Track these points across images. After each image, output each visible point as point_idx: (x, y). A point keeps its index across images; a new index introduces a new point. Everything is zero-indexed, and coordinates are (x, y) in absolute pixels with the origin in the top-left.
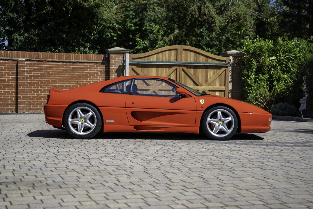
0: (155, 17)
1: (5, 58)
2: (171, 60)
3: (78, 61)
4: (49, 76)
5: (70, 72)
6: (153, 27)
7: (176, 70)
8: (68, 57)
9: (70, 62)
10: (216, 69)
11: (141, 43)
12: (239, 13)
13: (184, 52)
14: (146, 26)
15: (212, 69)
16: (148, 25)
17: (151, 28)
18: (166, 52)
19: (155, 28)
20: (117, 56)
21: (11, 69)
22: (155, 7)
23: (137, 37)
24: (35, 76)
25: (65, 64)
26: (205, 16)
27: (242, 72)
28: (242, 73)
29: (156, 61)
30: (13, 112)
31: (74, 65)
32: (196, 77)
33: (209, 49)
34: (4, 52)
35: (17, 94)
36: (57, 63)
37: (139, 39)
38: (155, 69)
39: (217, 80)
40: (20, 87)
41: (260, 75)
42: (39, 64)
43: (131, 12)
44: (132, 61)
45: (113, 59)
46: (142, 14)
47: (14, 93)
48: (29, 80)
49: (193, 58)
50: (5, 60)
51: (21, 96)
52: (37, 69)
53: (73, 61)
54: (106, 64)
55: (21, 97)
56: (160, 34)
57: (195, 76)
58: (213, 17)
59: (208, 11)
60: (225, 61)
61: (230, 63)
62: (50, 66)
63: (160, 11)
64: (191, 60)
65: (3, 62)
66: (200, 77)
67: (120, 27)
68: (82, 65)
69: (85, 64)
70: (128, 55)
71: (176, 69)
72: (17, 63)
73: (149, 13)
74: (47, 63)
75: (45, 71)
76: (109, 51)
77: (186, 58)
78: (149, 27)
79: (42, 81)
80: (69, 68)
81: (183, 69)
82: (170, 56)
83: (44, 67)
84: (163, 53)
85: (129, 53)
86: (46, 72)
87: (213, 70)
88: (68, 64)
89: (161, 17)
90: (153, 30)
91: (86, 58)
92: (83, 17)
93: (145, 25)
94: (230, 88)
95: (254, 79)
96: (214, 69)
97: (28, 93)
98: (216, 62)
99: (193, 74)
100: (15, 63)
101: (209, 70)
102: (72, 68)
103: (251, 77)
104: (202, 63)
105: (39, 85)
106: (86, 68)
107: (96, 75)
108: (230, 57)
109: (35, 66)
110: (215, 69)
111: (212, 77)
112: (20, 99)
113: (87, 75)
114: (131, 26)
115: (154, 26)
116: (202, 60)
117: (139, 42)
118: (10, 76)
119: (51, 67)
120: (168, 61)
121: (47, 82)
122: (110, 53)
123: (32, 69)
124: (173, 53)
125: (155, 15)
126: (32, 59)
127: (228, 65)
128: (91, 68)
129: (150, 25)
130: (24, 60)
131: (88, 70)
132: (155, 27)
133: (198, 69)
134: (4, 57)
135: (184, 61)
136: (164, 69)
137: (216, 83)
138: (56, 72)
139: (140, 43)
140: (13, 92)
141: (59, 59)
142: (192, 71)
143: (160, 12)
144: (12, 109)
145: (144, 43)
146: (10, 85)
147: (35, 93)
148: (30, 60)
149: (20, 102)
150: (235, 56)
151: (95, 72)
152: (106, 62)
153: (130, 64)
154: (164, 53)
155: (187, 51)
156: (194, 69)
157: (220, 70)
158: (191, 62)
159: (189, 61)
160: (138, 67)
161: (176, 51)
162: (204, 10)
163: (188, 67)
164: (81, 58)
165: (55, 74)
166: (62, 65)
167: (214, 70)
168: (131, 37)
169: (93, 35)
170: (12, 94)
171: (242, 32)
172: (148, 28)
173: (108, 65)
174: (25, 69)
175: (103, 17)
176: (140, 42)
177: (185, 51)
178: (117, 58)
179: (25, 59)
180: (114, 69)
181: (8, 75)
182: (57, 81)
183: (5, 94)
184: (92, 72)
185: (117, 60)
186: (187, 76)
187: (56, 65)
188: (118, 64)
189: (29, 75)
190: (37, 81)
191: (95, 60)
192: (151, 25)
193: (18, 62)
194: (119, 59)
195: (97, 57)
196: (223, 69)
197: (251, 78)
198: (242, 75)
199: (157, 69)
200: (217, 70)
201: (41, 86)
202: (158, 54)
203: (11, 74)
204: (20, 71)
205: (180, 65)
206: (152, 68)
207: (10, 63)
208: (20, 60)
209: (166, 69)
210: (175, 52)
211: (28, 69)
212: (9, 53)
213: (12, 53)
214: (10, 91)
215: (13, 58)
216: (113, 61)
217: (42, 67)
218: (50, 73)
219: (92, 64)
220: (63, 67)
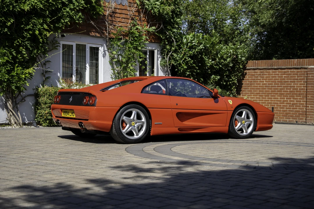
1: (297, 67)
21: (303, 78)
34: (298, 61)
40: (309, 97)
47: (304, 103)
50: (298, 69)
51: (310, 106)
65: (296, 71)
100: (306, 72)
112: (309, 109)
118: (302, 85)
146: (302, 94)
181: (300, 84)
183: (297, 104)
193: (308, 70)
203: (302, 83)
204: (309, 79)
207: (302, 72)
212: (302, 61)
213: (304, 61)
214: (302, 100)
215: (305, 66)
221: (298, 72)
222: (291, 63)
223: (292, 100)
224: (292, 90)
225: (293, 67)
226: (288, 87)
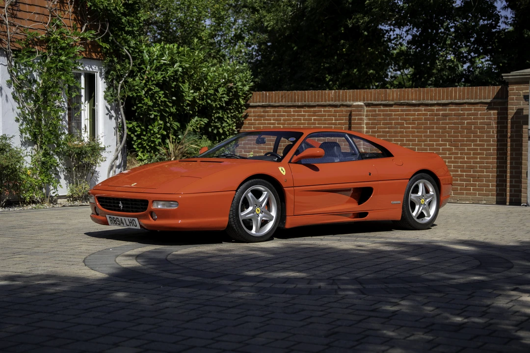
3: (453, 101)
4: (402, 132)
8: (435, 95)
20: (522, 86)
21: (344, 121)
24: (380, 132)
31: (445, 110)
34: (335, 93)
36: (417, 108)
42: (387, 111)
45: (515, 94)
50: (336, 106)
52: (384, 119)
62: (405, 113)
65: (333, 110)
69: (466, 106)
74: (400, 108)
75: (396, 124)
80: (436, 115)
83: (395, 115)
86: (398, 124)
88: (435, 108)
91: (468, 94)
102: (443, 115)
106: (469, 115)
107: (488, 128)
109: (380, 115)
113: (469, 129)
119: (407, 115)
123: (375, 120)
126: (376, 102)
128: (477, 114)
131: (471, 119)
134: (335, 101)
138: (414, 124)
141: (420, 100)
148: (372, 105)
151: (485, 121)
166: (425, 110)
178: (522, 91)
179: (365, 102)
184: (479, 121)
185: (522, 96)
187: (414, 110)
188: (523, 102)
189: (370, 130)
195: (489, 92)
207: (342, 111)
208: (354, 105)
211: (369, 120)
212: (343, 93)
213: (346, 94)
216: (515, 97)
217: (391, 115)
218: (405, 125)
219: (478, 107)
220: (426, 115)
222: (325, 96)
225: (328, 103)
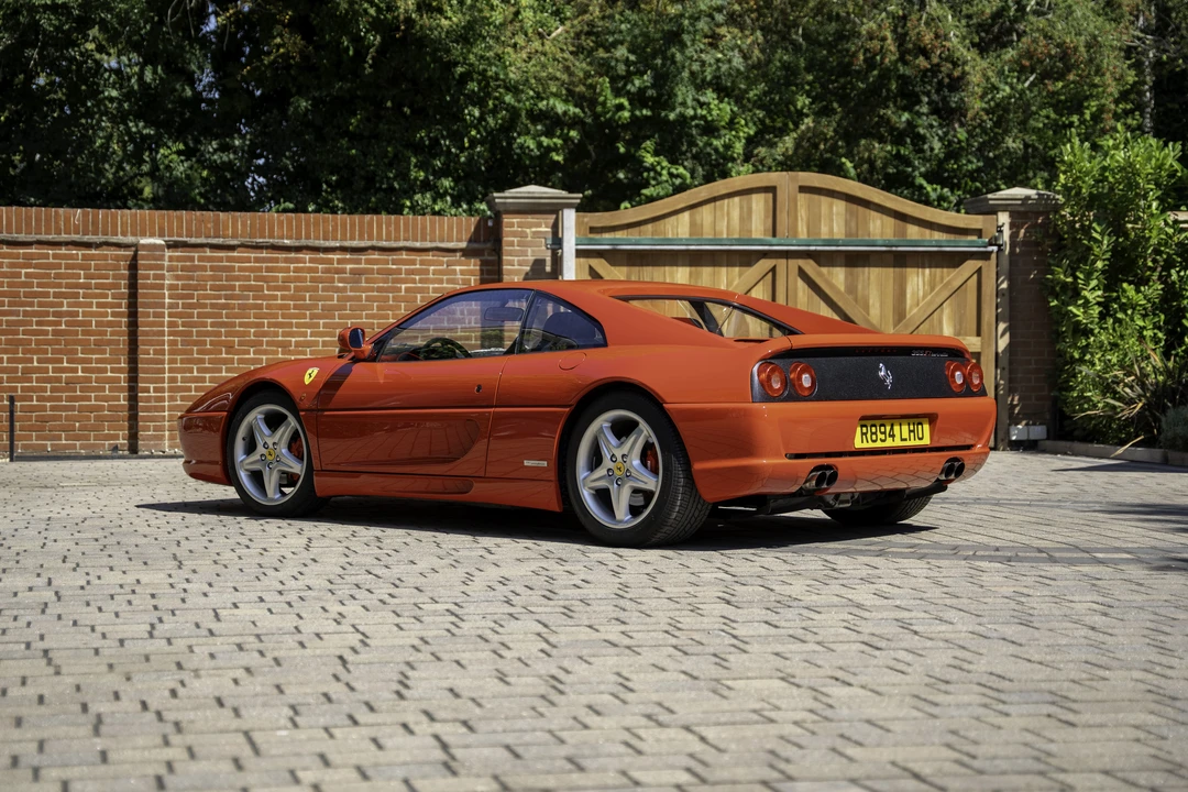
0: (719, 68)
1: (86, 238)
2: (751, 231)
3: (374, 243)
4: (260, 307)
5: (344, 289)
6: (712, 106)
7: (770, 274)
8: (335, 230)
9: (343, 249)
10: (942, 267)
11: (664, 172)
12: (1068, 41)
13: (802, 198)
14: (684, 104)
15: (923, 267)
16: (689, 102)
17: (704, 112)
18: (731, 200)
19: (720, 109)
20: (530, 219)
21: (110, 281)
22: (723, 30)
23: (645, 149)
24: (205, 306)
25: (322, 255)
26: (921, 58)
27: (1049, 276)
28: (1052, 281)
29: (687, 236)
30: (116, 448)
31: (358, 262)
32: (856, 300)
33: (946, 190)
34: (85, 215)
35: (133, 379)
36: (293, 255)
37: (657, 159)
38: (687, 269)
39: (947, 311)
40: (147, 353)
41: (1125, 285)
42: (221, 259)
43: (621, 52)
44: (591, 239)
45: (514, 234)
46: (665, 58)
47: (122, 376)
48: (180, 321)
49: (842, 223)
50: (88, 245)
51: (152, 386)
52: (213, 278)
53: (355, 243)
54: (489, 255)
55: (148, 391)
56: (741, 134)
57: (850, 297)
58: (958, 59)
59: (937, 36)
60: (979, 233)
61: (996, 239)
62: (264, 265)
63: (739, 42)
64: (835, 229)
65: (80, 253)
66: (871, 302)
67: (577, 110)
68: (393, 260)
69: (404, 256)
70: (570, 217)
71: (773, 270)
72: (135, 257)
73: (690, 51)
74: (253, 255)
75: (243, 288)
76: (496, 204)
77: (813, 224)
78: (695, 109)
79: (233, 325)
80: (338, 271)
81: (800, 269)
82: (746, 217)
83: (241, 269)
84: (718, 203)
85: (580, 208)
86: (249, 288)
87: (927, 271)
88: (335, 257)
89: (742, 69)
90: (710, 118)
91: (407, 230)
92: (426, 75)
93: (680, 99)
94: (1003, 343)
95: (1099, 304)
96: (930, 267)
97: (179, 376)
98: (938, 236)
99: (842, 289)
100: (124, 258)
101: (909, 270)
102: (353, 272)
103: (1085, 298)
104: (880, 243)
105: (220, 343)
106: (409, 272)
108: (1000, 214)
109: (204, 269)
110: (936, 267)
111: (924, 297)
112: (148, 399)
114: (620, 107)
115: (716, 102)
116: (879, 229)
117: (656, 172)
118: (106, 310)
119: (269, 270)
120: (736, 236)
121: (252, 330)
122: (501, 209)
123: (191, 278)
124: (759, 203)
125: (718, 60)
126: (193, 240)
127: (990, 248)
128: (427, 272)
129: (698, 101)
130: (160, 245)
131: (414, 281)
132: (721, 106)
133: (864, 266)
134: (84, 234)
135: (803, 233)
136: (724, 270)
137: (940, 322)
138: (288, 289)
139: (660, 175)
140: (119, 370)
141: (299, 238)
142: (837, 277)
143: (739, 47)
144: (117, 437)
145: (675, 172)
146: (109, 343)
147: (208, 375)
148: (185, 245)
149: (147, 409)
150: (1020, 213)
151: (445, 285)
152: (489, 245)
153: (580, 254)
154: (722, 208)
155: (816, 197)
156: (848, 269)
157: (957, 270)
158: (836, 237)
159: (824, 234)
160: (613, 263)
161: (771, 195)
162: (919, 33)
163: (824, 258)
164: (389, 233)
165: (283, 297)
166: (311, 261)
167: (933, 270)
168: (622, 150)
169: (467, 145)
170: (118, 380)
171: (1088, 117)
172: (691, 112)
173: (495, 258)
174: (164, 278)
175: (506, 74)
176: (658, 168)
177: (808, 195)
178: (530, 228)
179: (167, 239)
180: (516, 272)
181: (99, 305)
182: (290, 325)
183: (89, 380)
184: (431, 286)
185: (529, 239)
186: (816, 298)
187: (287, 260)
188: (533, 251)
189: (180, 302)
190: (213, 325)
191: (442, 241)
192: (702, 99)
193: (136, 251)
194: (540, 232)
195: (451, 228)
196: (971, 266)
197: (1087, 301)
198: (1053, 288)
199: (693, 269)
200: (945, 270)
201: (230, 348)
202: (695, 210)
203: (110, 300)
204: (146, 286)
205: (787, 252)
206: (675, 268)
207: (105, 258)
208: (143, 245)
209: (730, 269)
210: (766, 201)
211: (178, 280)
212: (105, 217)
213: (114, 217)
214: (109, 366)
215: (120, 237)
216: (516, 240)
217: (232, 269)
218: (266, 292)
219: (430, 257)
220: (315, 270)
221: (92, 258)
222: (57, 223)
223: (65, 364)
224: (64, 327)
225: (64, 237)
226: (47, 314)
